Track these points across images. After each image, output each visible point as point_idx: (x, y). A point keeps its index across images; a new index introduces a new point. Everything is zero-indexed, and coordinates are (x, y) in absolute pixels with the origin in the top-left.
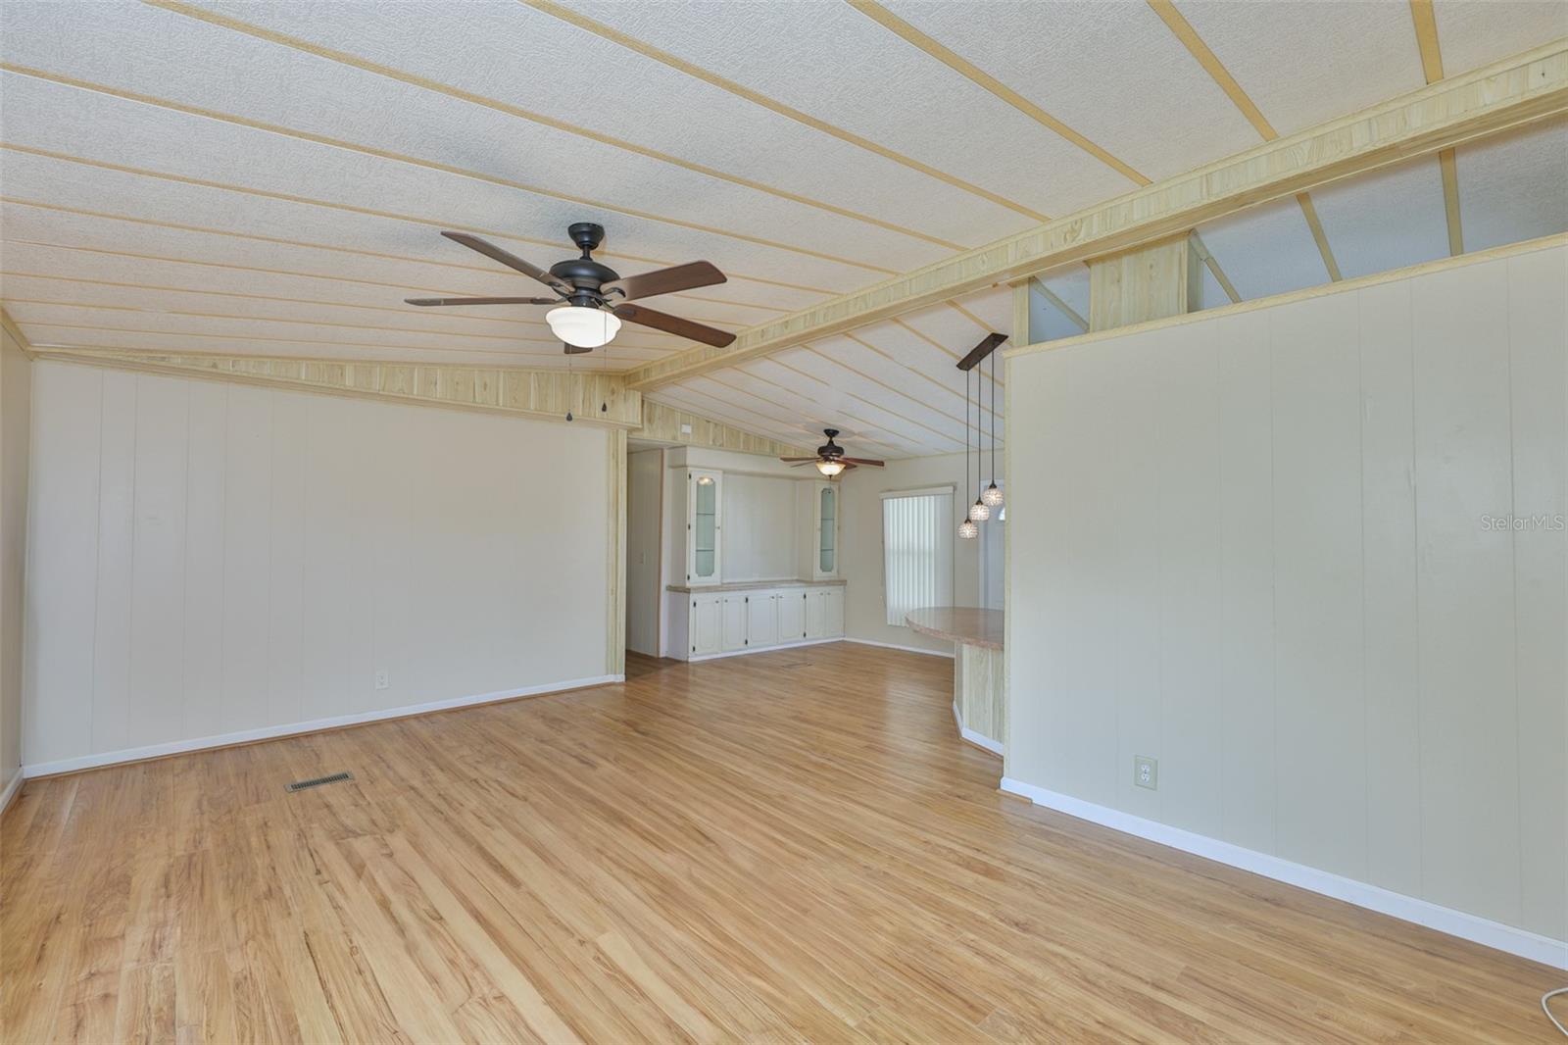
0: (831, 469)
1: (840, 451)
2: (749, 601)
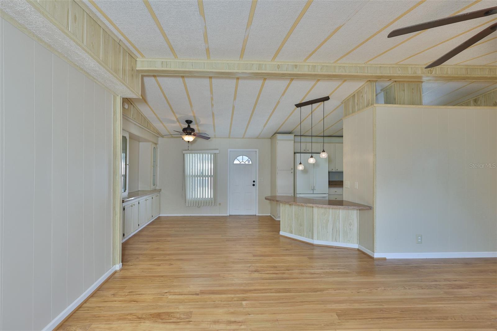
0: (189, 138)
1: (193, 130)
2: (140, 203)
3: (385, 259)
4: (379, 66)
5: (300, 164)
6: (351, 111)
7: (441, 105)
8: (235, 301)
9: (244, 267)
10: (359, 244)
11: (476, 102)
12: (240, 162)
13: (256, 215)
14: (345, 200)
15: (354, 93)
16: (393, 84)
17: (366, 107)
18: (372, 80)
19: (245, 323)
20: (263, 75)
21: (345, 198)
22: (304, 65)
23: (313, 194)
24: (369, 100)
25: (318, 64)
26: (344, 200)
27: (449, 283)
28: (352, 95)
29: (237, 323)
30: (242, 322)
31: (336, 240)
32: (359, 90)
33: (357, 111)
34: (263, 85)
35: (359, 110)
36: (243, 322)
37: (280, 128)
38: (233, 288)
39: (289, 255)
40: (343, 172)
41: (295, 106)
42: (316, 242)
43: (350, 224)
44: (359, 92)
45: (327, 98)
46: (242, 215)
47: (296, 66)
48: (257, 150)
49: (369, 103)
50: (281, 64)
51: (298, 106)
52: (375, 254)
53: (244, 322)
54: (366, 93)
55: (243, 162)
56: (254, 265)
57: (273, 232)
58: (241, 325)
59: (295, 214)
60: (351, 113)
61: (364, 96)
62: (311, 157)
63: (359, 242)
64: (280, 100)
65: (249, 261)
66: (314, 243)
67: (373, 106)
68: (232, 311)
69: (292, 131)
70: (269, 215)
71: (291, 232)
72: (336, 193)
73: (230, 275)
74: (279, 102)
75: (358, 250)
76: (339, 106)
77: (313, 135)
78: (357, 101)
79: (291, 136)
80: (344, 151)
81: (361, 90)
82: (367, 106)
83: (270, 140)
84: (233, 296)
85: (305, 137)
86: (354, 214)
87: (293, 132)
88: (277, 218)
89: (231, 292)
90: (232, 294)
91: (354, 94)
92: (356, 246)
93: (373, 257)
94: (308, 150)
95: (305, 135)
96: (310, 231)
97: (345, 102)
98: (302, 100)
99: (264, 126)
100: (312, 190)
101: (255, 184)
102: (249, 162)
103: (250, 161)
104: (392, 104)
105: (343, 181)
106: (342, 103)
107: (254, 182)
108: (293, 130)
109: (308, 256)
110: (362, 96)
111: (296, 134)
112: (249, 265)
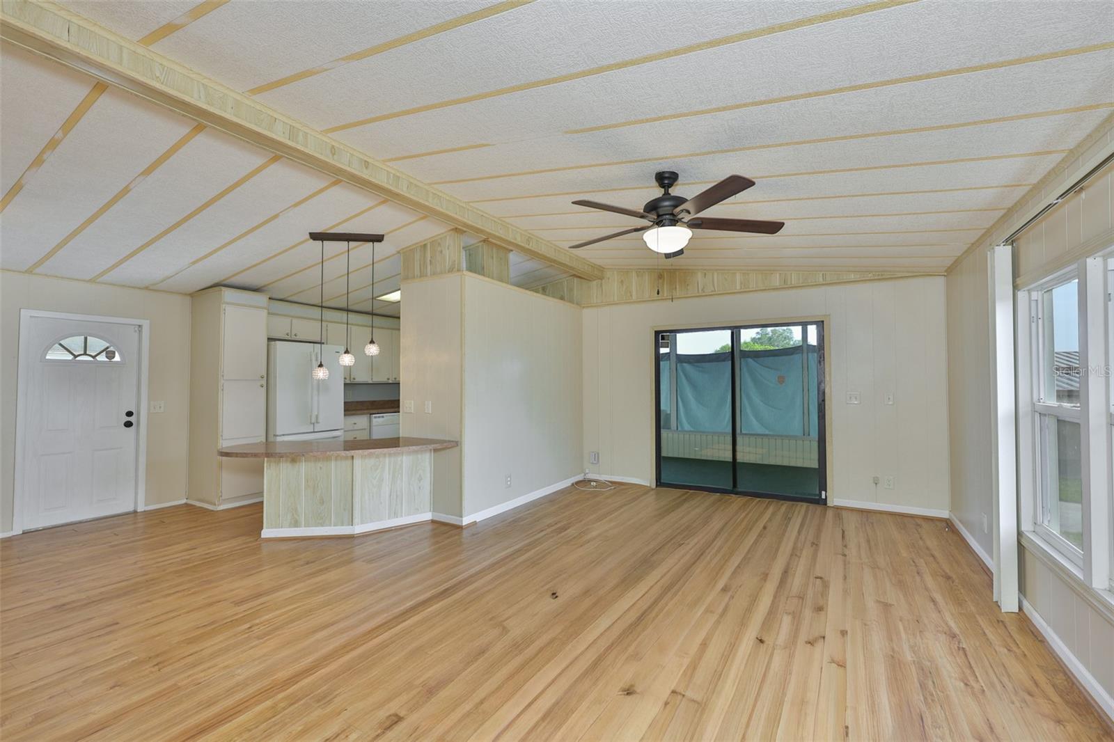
3: (475, 523)
4: (482, 213)
5: (321, 366)
6: (417, 272)
7: (515, 285)
8: (284, 709)
9: (235, 635)
10: (433, 511)
11: (544, 291)
12: (76, 356)
13: (135, 512)
14: (404, 436)
15: (425, 240)
16: (480, 244)
17: (449, 272)
18: (459, 229)
19: (352, 727)
20: (294, 154)
21: (403, 433)
22: (382, 169)
23: (314, 432)
24: (455, 261)
25: (404, 177)
26: (401, 436)
27: (553, 528)
28: (421, 244)
29: (334, 739)
30: (342, 732)
31: (396, 515)
32: (435, 238)
33: (431, 275)
34: (259, 170)
35: (434, 274)
36: (345, 730)
37: (233, 276)
38: (251, 690)
39: (321, 570)
40: (399, 384)
41: (308, 235)
42: (358, 529)
43: (420, 479)
44: (435, 243)
45: (378, 239)
46: (80, 522)
47: (367, 164)
48: (146, 324)
49: (455, 267)
50: (338, 146)
51: (315, 236)
52: (464, 519)
53: (349, 727)
54: (448, 249)
55: (85, 354)
56: (257, 621)
57: (236, 537)
58: (347, 736)
59: (307, 481)
60: (419, 275)
61: (443, 252)
62: (345, 353)
63: (433, 508)
64: (281, 214)
65: (236, 620)
66: (356, 532)
67: (459, 273)
68: (300, 728)
69: (264, 286)
70: (184, 501)
71: (296, 524)
72: (356, 427)
73: (212, 670)
74: (276, 216)
75: (433, 522)
76: (394, 255)
77: (324, 305)
78: (431, 257)
79: (261, 299)
80: (401, 345)
81: (439, 241)
82: (451, 270)
83: (188, 298)
84: (269, 703)
85: (289, 304)
86: (426, 460)
87: (265, 288)
88: (218, 505)
89: (254, 699)
90: (260, 702)
91: (426, 242)
92: (428, 516)
93: (460, 524)
94: (295, 335)
95: (289, 299)
96: (345, 510)
97: (406, 254)
98: (331, 228)
99: (194, 263)
100: (311, 423)
101: (133, 421)
102: (114, 357)
103: (114, 353)
104: (479, 274)
105: (399, 400)
106: (399, 252)
107: (129, 414)
108: (268, 284)
109: (364, 559)
110: (441, 252)
111: (274, 296)
112: (247, 625)
